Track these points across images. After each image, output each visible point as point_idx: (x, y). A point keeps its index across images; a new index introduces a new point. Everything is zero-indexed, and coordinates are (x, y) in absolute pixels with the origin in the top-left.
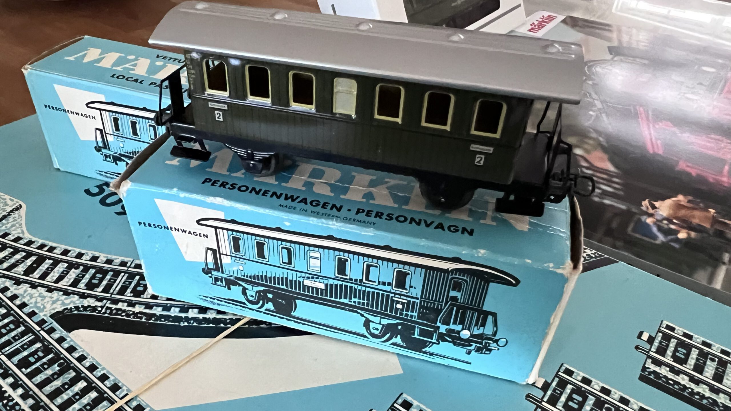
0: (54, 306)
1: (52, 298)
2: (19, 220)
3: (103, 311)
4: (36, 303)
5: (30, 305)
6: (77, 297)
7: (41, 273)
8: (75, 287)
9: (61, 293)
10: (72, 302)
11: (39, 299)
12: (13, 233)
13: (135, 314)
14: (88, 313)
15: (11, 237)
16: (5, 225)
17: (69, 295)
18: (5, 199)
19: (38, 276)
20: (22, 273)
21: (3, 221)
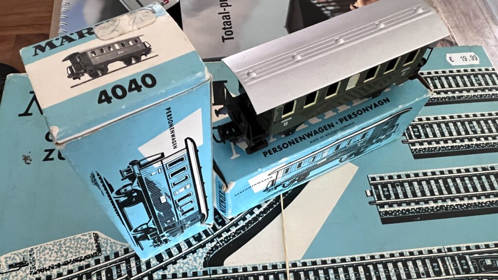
0: (198, 262)
2: (109, 241)
3: (221, 244)
4: (188, 268)
5: (188, 271)
6: (200, 249)
7: (166, 254)
8: (192, 246)
9: (191, 254)
10: (202, 253)
11: (186, 265)
12: (118, 249)
13: (236, 233)
14: (217, 251)
15: (121, 252)
16: (107, 251)
17: (196, 252)
18: (80, 238)
19: (168, 257)
20: (158, 263)
21: (102, 249)
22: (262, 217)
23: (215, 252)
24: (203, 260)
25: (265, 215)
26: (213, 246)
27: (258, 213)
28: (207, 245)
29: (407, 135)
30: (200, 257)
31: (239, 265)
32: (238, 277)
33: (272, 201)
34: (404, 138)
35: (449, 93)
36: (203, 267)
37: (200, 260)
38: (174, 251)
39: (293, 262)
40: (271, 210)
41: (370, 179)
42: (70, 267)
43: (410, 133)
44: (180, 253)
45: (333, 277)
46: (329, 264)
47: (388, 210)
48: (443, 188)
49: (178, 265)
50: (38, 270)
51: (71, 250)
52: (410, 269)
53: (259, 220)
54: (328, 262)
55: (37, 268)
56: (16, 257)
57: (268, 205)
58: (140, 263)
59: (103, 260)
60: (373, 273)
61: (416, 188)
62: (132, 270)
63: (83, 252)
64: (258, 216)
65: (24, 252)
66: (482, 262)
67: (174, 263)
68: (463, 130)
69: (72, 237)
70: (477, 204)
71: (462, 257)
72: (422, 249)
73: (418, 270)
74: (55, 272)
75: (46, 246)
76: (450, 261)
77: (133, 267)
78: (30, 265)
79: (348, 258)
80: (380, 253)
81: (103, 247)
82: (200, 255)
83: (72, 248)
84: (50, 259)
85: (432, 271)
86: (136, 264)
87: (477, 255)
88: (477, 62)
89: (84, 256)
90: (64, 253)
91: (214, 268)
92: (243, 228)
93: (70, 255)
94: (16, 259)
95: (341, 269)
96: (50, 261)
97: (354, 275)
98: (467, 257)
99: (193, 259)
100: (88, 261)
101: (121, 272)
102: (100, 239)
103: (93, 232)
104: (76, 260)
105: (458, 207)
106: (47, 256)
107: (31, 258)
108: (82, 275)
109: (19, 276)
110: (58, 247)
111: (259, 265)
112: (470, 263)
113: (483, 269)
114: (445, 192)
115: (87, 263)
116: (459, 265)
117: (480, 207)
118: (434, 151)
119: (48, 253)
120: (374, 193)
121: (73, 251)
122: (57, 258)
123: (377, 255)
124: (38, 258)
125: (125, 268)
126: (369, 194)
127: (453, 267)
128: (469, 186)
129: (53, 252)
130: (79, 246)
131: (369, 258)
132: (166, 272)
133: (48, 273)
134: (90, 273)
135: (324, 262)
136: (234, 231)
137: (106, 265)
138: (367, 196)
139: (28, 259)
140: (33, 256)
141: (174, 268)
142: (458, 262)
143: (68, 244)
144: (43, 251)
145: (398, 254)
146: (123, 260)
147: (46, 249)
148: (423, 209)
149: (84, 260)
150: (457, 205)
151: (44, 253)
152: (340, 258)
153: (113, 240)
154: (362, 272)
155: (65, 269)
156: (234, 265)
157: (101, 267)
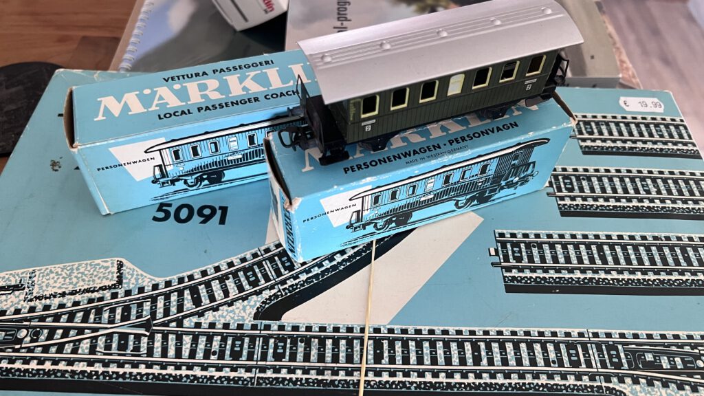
0: (248, 312)
1: (238, 308)
2: (135, 273)
3: (283, 293)
4: (233, 318)
5: (231, 322)
6: (254, 296)
7: (207, 298)
8: (244, 291)
9: (241, 301)
10: (256, 301)
11: (231, 314)
12: (145, 284)
13: (306, 281)
14: (276, 301)
15: (148, 288)
16: (130, 283)
17: (247, 299)
18: (99, 264)
19: (208, 301)
20: (194, 306)
21: (124, 281)
22: (344, 265)
24: (255, 311)
25: (348, 264)
26: (271, 294)
27: (340, 261)
28: (264, 292)
29: (555, 186)
30: (251, 306)
31: (302, 322)
32: (297, 337)
33: (361, 247)
34: (551, 190)
35: (618, 142)
36: (252, 319)
37: (251, 310)
38: (219, 294)
39: (376, 326)
40: (358, 258)
41: (497, 235)
42: (78, 297)
43: (560, 184)
44: (225, 298)
45: (428, 352)
46: (425, 335)
47: (516, 275)
48: (596, 256)
49: (220, 312)
50: (35, 297)
51: (84, 277)
52: (536, 354)
53: (340, 269)
54: (424, 332)
55: (34, 295)
56: (12, 278)
57: (355, 253)
58: (170, 305)
59: (123, 295)
60: (483, 353)
61: (558, 253)
62: (158, 311)
63: (99, 281)
64: (340, 264)
65: (22, 273)
66: (640, 356)
67: (216, 309)
68: (632, 188)
69: (89, 262)
70: (642, 281)
71: (612, 347)
72: (557, 330)
73: (548, 356)
74: (57, 301)
75: (53, 269)
76: (595, 350)
77: (160, 308)
78: (27, 290)
79: (452, 330)
80: (498, 329)
81: (127, 278)
82: (252, 303)
83: (85, 275)
84: (55, 285)
85: (567, 359)
86: (165, 305)
87: (634, 346)
88: (661, 110)
89: (98, 286)
90: (75, 280)
91: (267, 322)
92: (316, 276)
93: (81, 283)
94: (11, 281)
95: (441, 343)
96: (54, 287)
97: (457, 352)
98: (620, 347)
99: (241, 307)
100: (104, 294)
101: (142, 312)
102: (124, 268)
103: (117, 259)
104: (87, 291)
105: (613, 282)
106: (51, 282)
107: (30, 282)
108: (91, 309)
109: (9, 301)
110: (68, 273)
111: (330, 325)
112: (622, 355)
113: (641, 366)
114: (598, 261)
115: (101, 296)
116: (606, 356)
117: (645, 285)
118: (590, 209)
119: (53, 278)
120: (500, 252)
121: (87, 279)
122: (63, 284)
123: (493, 331)
124: (39, 283)
125: (149, 308)
126: (493, 252)
127: (597, 358)
128: (633, 257)
129: (61, 277)
130: (95, 273)
131: (481, 333)
132: (202, 320)
133: (48, 302)
134: (102, 308)
135: (418, 332)
136: (304, 279)
137: (125, 301)
138: (490, 255)
139: (26, 282)
140: (34, 279)
141: (214, 316)
142: (605, 352)
143: (82, 270)
144: (48, 274)
145: (522, 332)
146: (148, 298)
147: (52, 273)
148: (565, 280)
149: (97, 291)
150: (612, 279)
151: (48, 277)
152: (442, 328)
153: (140, 272)
154: (468, 350)
155: (70, 299)
156: (295, 322)
157: (117, 303)
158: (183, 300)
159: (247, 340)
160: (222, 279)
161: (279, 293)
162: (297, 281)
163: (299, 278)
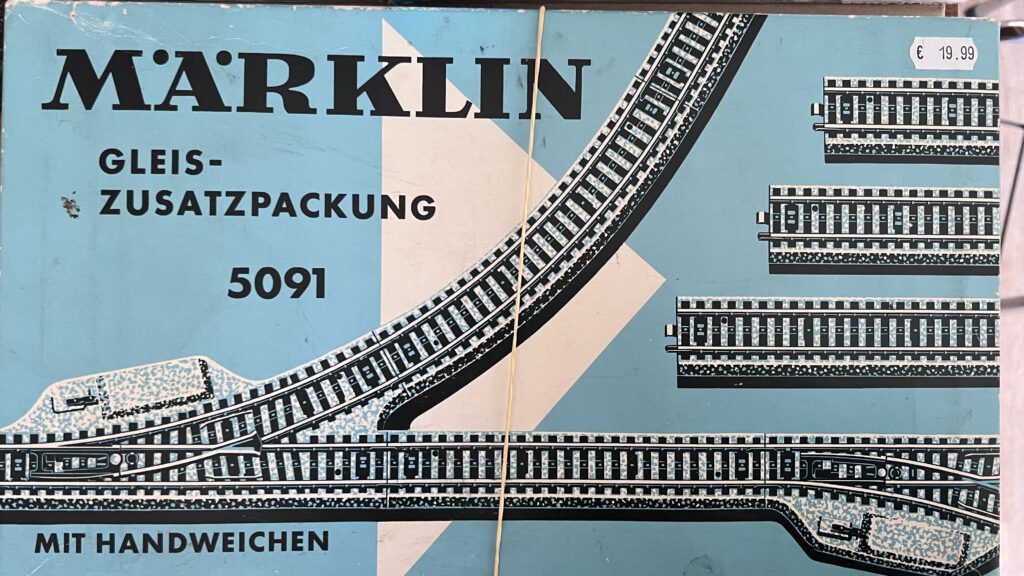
0: (370, 420)
1: (358, 416)
2: (225, 376)
3: (410, 394)
4: (353, 429)
5: (352, 434)
6: (375, 399)
7: (319, 404)
8: (362, 393)
9: (359, 406)
10: (378, 406)
11: (351, 424)
12: (240, 390)
13: (435, 377)
14: (401, 404)
15: (246, 396)
16: (222, 390)
17: (367, 403)
18: (177, 366)
19: (321, 409)
20: (305, 416)
21: (215, 388)
22: (482, 352)
23: (398, 406)
24: (378, 418)
25: (487, 350)
26: (395, 396)
27: (477, 346)
28: (386, 393)
30: (373, 413)
31: (435, 431)
32: (430, 449)
34: (765, 229)
35: (884, 136)
36: (376, 429)
37: (373, 417)
38: (332, 399)
39: (520, 434)
40: (499, 342)
41: (679, 305)
42: (165, 412)
43: (780, 218)
44: (341, 403)
45: (578, 463)
46: (576, 443)
47: (694, 364)
48: (801, 334)
49: (337, 422)
50: (115, 413)
51: (165, 385)
52: (700, 465)
53: (477, 358)
54: (575, 440)
55: (113, 410)
56: (76, 388)
57: (495, 334)
58: (276, 416)
59: (218, 406)
60: (640, 465)
61: (753, 330)
62: (264, 425)
63: (183, 389)
64: (476, 351)
65: (88, 381)
66: (816, 464)
67: (331, 418)
69: (164, 363)
70: (848, 368)
71: (788, 454)
72: (730, 435)
73: (713, 467)
74: (141, 419)
75: (124, 375)
76: (768, 458)
77: (266, 421)
78: (101, 404)
79: (607, 436)
80: (660, 435)
81: (216, 384)
82: (374, 408)
83: (165, 381)
84: (132, 396)
85: (734, 471)
86: (271, 417)
87: (813, 453)
89: (186, 396)
90: (154, 389)
91: (394, 432)
92: (448, 369)
93: (163, 393)
94: (76, 392)
95: (593, 452)
96: (133, 399)
97: (610, 463)
98: (797, 454)
99: (361, 415)
100: (194, 406)
101: (245, 427)
102: (210, 370)
103: (198, 357)
104: (173, 403)
105: (813, 370)
106: (127, 392)
107: (102, 393)
108: (185, 427)
109: (85, 418)
110: (144, 378)
111: (466, 433)
112: (797, 464)
113: (814, 476)
114: (801, 342)
115: (192, 409)
116: (779, 466)
117: (852, 374)
118: (811, 261)
119: (128, 387)
120: (680, 330)
121: (169, 388)
122: (142, 395)
123: (655, 436)
124: (113, 394)
125: (252, 421)
126: (670, 332)
127: (768, 468)
128: (847, 334)
129: (136, 385)
130: (176, 379)
131: (641, 440)
132: (317, 432)
133: (131, 419)
134: (198, 425)
135: (569, 439)
136: (434, 374)
137: (222, 415)
138: (666, 335)
139: (96, 392)
140: (105, 389)
141: (331, 427)
142: (779, 461)
143: (159, 375)
144: (119, 383)
145: (688, 439)
146: (249, 409)
147: (124, 379)
148: (754, 369)
149: (186, 403)
150: (812, 367)
151: (121, 386)
152: (596, 435)
153: (231, 374)
154: (624, 461)
155: (157, 414)
156: (427, 430)
157: (213, 417)
158: (291, 408)
159: (373, 455)
160: (334, 378)
161: (405, 394)
162: (425, 377)
163: (426, 372)
